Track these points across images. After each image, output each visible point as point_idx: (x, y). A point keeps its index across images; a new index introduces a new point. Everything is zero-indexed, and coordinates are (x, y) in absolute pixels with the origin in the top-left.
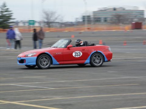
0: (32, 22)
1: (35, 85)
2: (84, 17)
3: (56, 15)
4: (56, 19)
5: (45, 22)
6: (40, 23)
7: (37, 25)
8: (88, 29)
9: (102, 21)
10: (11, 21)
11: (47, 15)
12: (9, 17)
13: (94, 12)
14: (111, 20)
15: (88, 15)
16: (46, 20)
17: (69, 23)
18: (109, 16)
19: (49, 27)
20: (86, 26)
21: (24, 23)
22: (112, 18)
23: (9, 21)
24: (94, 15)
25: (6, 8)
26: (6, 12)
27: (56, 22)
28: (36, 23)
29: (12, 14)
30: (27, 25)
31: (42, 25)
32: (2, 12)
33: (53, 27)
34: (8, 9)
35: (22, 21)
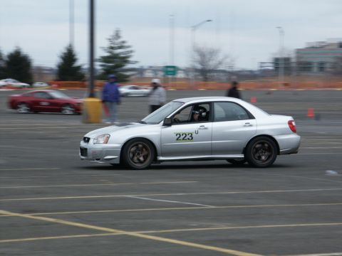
0: (172, 69)
2: (277, 62)
3: (220, 57)
4: (220, 63)
5: (196, 70)
6: (186, 71)
7: (180, 75)
8: (286, 85)
9: (315, 69)
10: (129, 66)
11: (202, 55)
12: (125, 60)
13: (299, 51)
14: (334, 68)
15: (286, 56)
16: (199, 66)
17: (248, 73)
18: (329, 59)
19: (206, 79)
20: (282, 79)
21: (155, 70)
22: (335, 63)
23: (124, 66)
24: (298, 57)
25: (120, 40)
26: (120, 48)
27: (218, 69)
28: (180, 71)
29: (131, 52)
30: (161, 74)
31: (191, 75)
32: (112, 48)
33: (213, 80)
34: (123, 42)
35: (151, 67)
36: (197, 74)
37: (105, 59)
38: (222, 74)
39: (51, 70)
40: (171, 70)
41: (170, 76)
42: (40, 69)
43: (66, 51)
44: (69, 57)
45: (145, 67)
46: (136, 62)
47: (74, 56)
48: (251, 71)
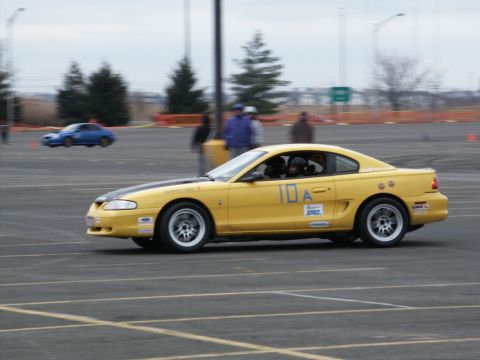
0: (342, 92)
1: (354, 294)
3: (419, 70)
4: (418, 81)
5: (380, 93)
6: (365, 94)
7: (356, 101)
10: (278, 89)
11: (390, 69)
12: (270, 79)
16: (385, 87)
17: (461, 95)
19: (396, 106)
21: (316, 94)
23: (269, 89)
25: (262, 49)
26: (262, 61)
27: (416, 90)
28: (355, 95)
29: (280, 67)
30: (325, 101)
31: (373, 100)
32: (249, 61)
33: (407, 108)
34: (267, 52)
35: (310, 89)
36: (382, 98)
37: (240, 79)
38: (421, 98)
39: (157, 97)
40: (341, 94)
41: (339, 104)
42: (140, 97)
43: (178, 68)
44: (184, 77)
45: (302, 90)
46: (288, 82)
47: (191, 75)
48: (468, 93)
